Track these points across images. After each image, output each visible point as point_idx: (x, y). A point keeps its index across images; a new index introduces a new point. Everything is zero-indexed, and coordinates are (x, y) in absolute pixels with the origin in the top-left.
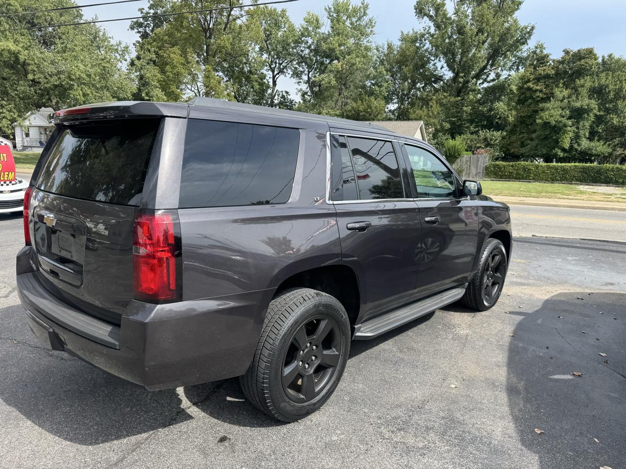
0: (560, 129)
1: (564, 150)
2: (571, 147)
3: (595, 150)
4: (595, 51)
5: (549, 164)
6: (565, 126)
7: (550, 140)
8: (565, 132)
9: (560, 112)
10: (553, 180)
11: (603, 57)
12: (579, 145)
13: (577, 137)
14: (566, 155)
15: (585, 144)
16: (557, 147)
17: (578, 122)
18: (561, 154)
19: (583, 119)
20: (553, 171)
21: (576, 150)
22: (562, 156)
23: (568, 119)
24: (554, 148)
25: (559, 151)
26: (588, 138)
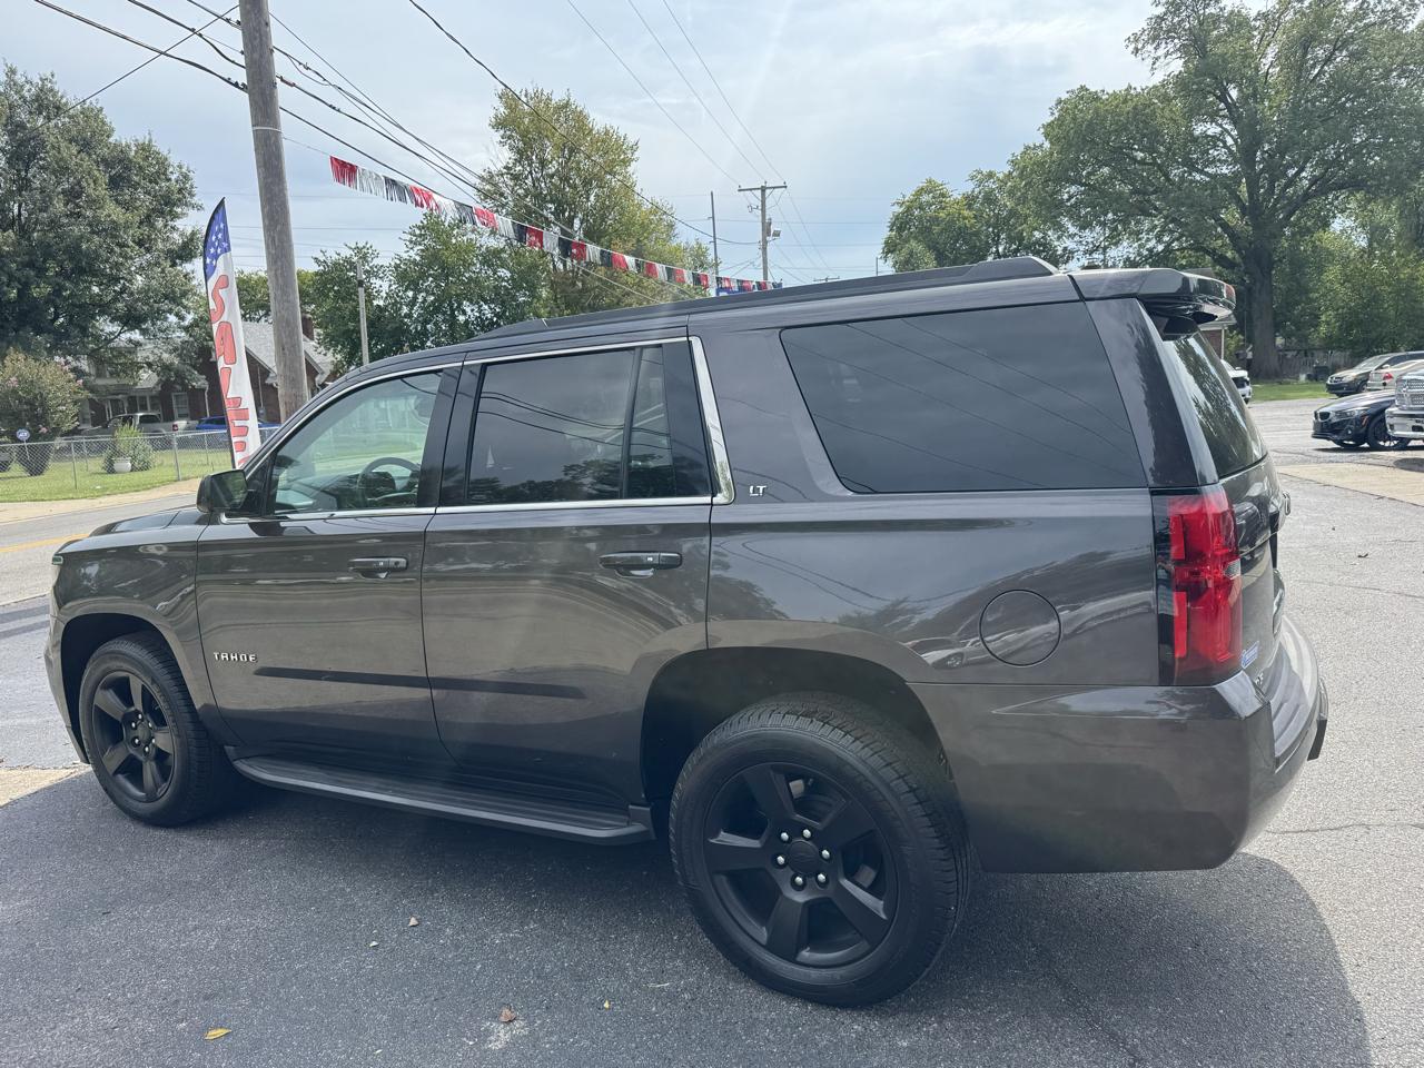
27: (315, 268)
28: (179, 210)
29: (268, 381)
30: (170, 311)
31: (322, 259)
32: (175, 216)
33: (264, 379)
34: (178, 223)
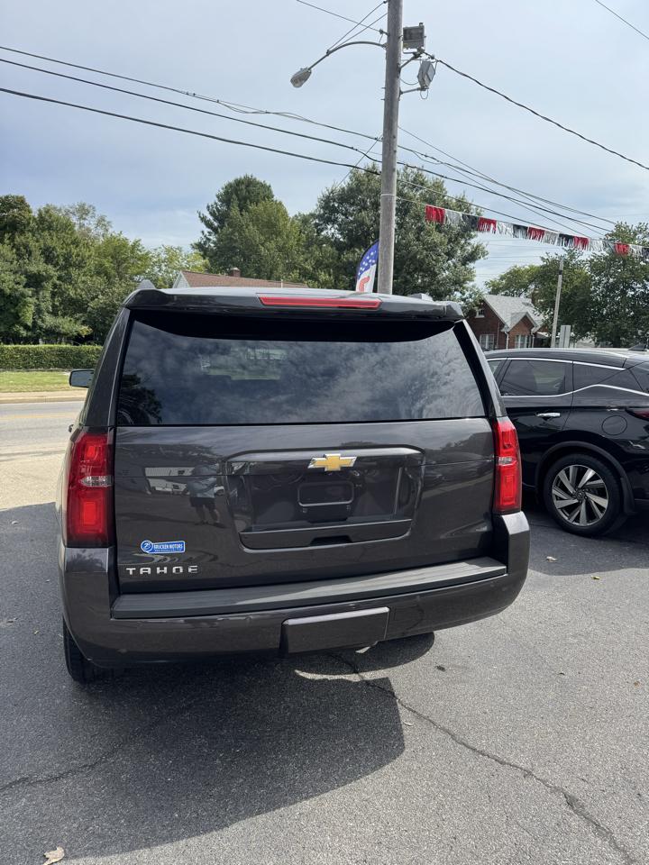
0: (18, 299)
1: (26, 327)
2: (34, 323)
3: (63, 328)
4: (28, 201)
5: (17, 346)
6: (23, 295)
7: (6, 313)
8: (25, 304)
9: (12, 277)
10: (27, 367)
11: (39, 210)
12: (43, 321)
13: (39, 311)
14: (29, 333)
15: (49, 321)
16: (18, 323)
17: (37, 292)
18: (24, 333)
19: (42, 287)
20: (24, 355)
21: (41, 328)
22: (24, 335)
23: (25, 287)
24: (13, 325)
25: (22, 328)
26: (52, 313)
27: (542, 263)
28: (472, 233)
29: (503, 330)
30: (456, 290)
31: (546, 258)
32: (471, 237)
33: (500, 329)
34: (472, 241)
